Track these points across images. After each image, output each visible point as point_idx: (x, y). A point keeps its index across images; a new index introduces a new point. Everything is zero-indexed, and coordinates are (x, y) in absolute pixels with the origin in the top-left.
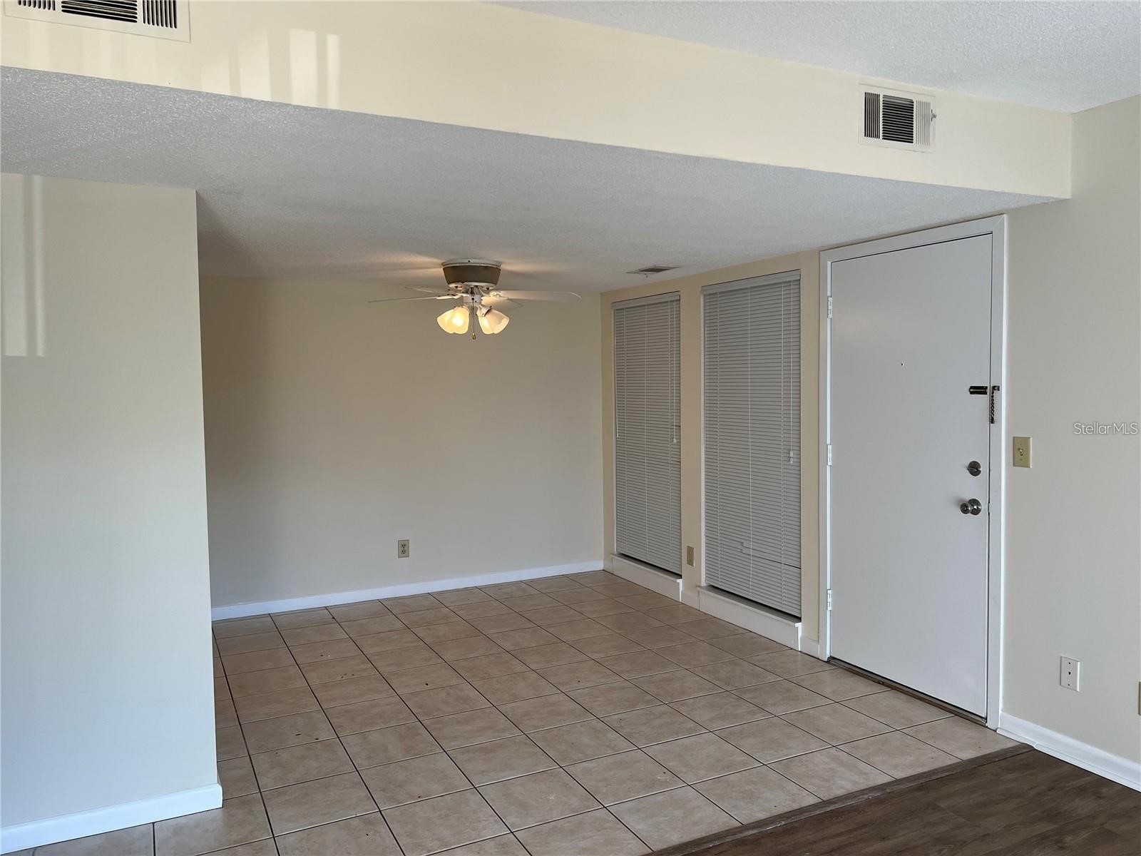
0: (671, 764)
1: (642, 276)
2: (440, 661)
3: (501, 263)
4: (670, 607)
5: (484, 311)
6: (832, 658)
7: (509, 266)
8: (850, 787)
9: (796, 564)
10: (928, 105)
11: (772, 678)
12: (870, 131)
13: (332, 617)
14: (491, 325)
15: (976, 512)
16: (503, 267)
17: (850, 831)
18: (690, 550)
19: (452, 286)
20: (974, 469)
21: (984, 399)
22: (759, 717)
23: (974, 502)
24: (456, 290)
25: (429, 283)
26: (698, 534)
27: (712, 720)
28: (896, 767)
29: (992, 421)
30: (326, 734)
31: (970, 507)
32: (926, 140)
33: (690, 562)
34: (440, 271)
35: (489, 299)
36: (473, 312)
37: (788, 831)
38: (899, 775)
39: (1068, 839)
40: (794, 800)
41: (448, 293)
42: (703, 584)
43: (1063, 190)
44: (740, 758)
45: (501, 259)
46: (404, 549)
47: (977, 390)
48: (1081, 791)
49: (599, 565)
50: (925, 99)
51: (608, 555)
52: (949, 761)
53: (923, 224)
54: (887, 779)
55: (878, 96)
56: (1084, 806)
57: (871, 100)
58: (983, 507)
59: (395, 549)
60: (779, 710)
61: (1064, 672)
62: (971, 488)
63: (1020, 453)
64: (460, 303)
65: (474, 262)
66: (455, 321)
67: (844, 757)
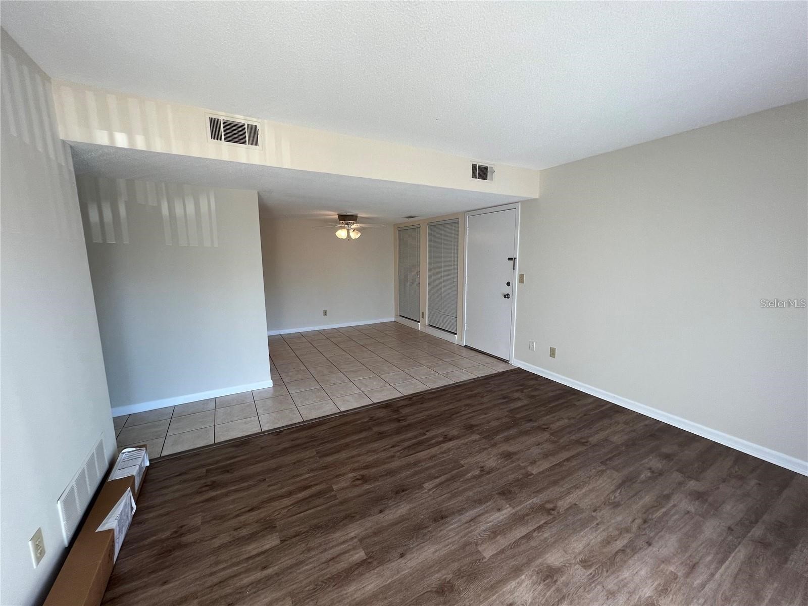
0: (411, 374)
1: (407, 219)
2: (338, 348)
3: (357, 214)
4: (416, 332)
5: (352, 230)
6: (465, 345)
7: (360, 215)
8: (465, 379)
9: (455, 316)
10: (492, 168)
11: (446, 351)
12: (474, 176)
13: (301, 335)
14: (354, 235)
15: (508, 298)
16: (359, 215)
17: (463, 390)
18: (423, 313)
19: (341, 222)
20: (508, 284)
21: (512, 261)
22: (441, 362)
23: (508, 294)
24: (342, 224)
25: (333, 221)
26: (425, 308)
27: (426, 363)
28: (479, 374)
29: (514, 269)
30: (303, 368)
31: (507, 296)
32: (492, 179)
33: (423, 317)
34: (337, 216)
35: (354, 226)
36: (348, 231)
37: (444, 390)
38: (480, 376)
39: (525, 391)
40: (448, 382)
41: (340, 224)
42: (427, 324)
43: (536, 196)
44: (433, 372)
45: (357, 213)
46: (325, 313)
47: (510, 259)
48: (532, 379)
49: (393, 319)
50: (492, 166)
51: (396, 316)
52: (495, 372)
53: (496, 204)
54: (476, 377)
55: (476, 165)
56: (532, 382)
57: (474, 167)
58: (511, 296)
59: (322, 313)
60: (447, 360)
61: (531, 345)
62: (507, 290)
63: (521, 279)
64: (344, 228)
65: (349, 214)
66: (342, 234)
67: (464, 372)
